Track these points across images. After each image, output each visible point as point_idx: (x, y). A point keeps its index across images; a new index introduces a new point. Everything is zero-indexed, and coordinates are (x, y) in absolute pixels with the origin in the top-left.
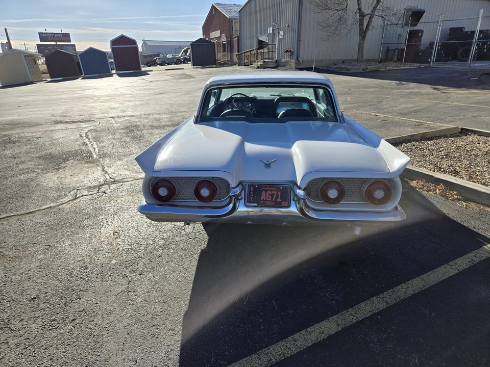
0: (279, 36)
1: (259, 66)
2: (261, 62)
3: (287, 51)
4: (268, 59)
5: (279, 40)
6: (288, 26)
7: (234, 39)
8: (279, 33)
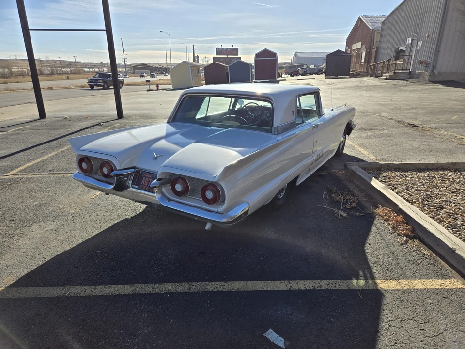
0: (417, 47)
1: (388, 77)
2: (391, 74)
3: (422, 63)
4: (402, 70)
5: (417, 50)
6: (428, 36)
7: (373, 50)
8: (417, 43)
